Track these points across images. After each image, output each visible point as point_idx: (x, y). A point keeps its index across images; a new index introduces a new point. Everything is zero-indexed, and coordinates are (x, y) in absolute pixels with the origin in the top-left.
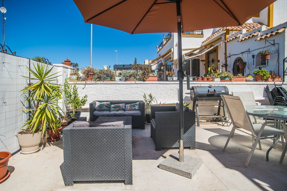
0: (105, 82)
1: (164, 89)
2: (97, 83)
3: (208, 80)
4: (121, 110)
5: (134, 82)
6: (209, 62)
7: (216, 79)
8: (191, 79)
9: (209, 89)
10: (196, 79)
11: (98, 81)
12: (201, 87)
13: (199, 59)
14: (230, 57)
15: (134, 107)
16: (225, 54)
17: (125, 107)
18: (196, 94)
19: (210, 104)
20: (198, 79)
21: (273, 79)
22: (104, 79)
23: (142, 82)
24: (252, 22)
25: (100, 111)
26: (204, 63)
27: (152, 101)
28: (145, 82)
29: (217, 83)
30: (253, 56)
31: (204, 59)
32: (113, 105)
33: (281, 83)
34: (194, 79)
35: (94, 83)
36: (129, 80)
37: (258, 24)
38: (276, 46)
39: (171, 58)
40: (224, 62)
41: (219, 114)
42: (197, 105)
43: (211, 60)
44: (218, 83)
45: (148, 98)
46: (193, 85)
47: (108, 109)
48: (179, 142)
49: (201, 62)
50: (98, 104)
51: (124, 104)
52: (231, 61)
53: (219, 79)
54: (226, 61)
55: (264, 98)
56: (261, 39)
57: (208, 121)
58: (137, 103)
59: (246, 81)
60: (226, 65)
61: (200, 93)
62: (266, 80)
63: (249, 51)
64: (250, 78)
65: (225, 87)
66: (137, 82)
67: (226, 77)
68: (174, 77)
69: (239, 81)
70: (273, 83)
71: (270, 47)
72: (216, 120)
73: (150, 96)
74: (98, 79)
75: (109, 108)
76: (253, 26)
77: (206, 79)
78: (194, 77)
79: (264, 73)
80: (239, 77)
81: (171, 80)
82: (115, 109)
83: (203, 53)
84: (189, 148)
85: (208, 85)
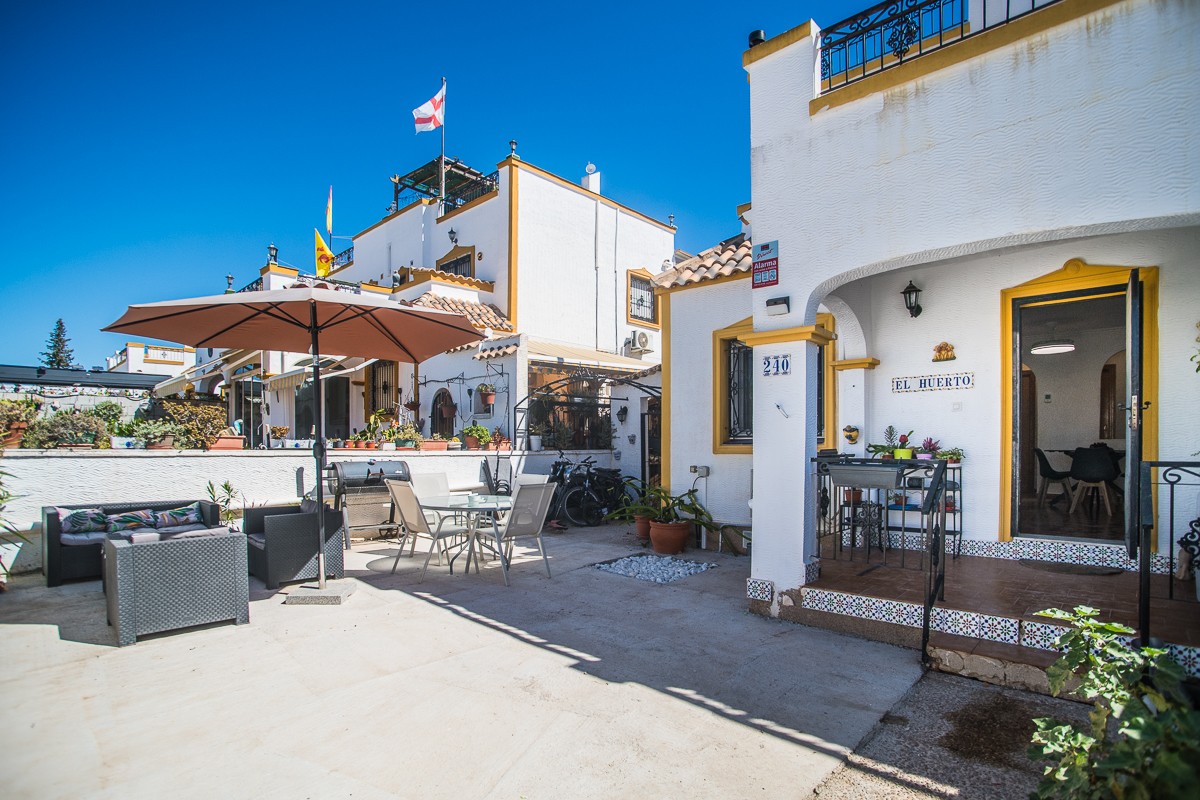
0: (77, 452)
1: (262, 470)
2: (48, 453)
3: (368, 446)
4: (144, 527)
5: (175, 452)
6: (374, 389)
7: (386, 446)
8: (329, 444)
9: (370, 467)
10: (342, 444)
11: (49, 448)
12: (352, 463)
13: (348, 379)
14: (425, 383)
15: (185, 518)
16: (416, 377)
17: (156, 518)
18: (342, 480)
19: (374, 501)
20: (345, 444)
21: (498, 443)
22: (76, 443)
23: (200, 452)
24: (478, 302)
25: (75, 533)
26: (363, 389)
27: (232, 500)
28: (207, 453)
29: (388, 453)
30: (470, 392)
31: (362, 378)
32: (114, 516)
33: (509, 453)
34: (336, 445)
35: (37, 454)
36: (160, 448)
37: (489, 309)
38: (506, 376)
39: (259, 366)
40: (412, 396)
41: (392, 521)
42: (344, 505)
43: (380, 384)
44: (390, 453)
45: (220, 492)
46: (335, 460)
47: (100, 526)
48: (318, 558)
49: (355, 387)
50: (64, 514)
51: (149, 512)
52: (427, 396)
53: (393, 446)
54: (417, 394)
55: (482, 484)
56: (482, 357)
57: (368, 539)
58: (190, 507)
59: (448, 449)
60: (414, 406)
61: (351, 477)
62: (486, 447)
63: (462, 378)
64: (456, 442)
65: (403, 464)
66: (185, 452)
67: (407, 440)
68: (287, 441)
69: (436, 449)
70: (495, 453)
71: (496, 377)
72: (387, 535)
73: (227, 487)
74: (50, 444)
75: (104, 523)
76: (479, 312)
77: (363, 444)
78: (335, 440)
79: (480, 433)
80: (435, 441)
81: (280, 446)
82: (124, 525)
83: (358, 368)
84: (333, 578)
85: (368, 460)
